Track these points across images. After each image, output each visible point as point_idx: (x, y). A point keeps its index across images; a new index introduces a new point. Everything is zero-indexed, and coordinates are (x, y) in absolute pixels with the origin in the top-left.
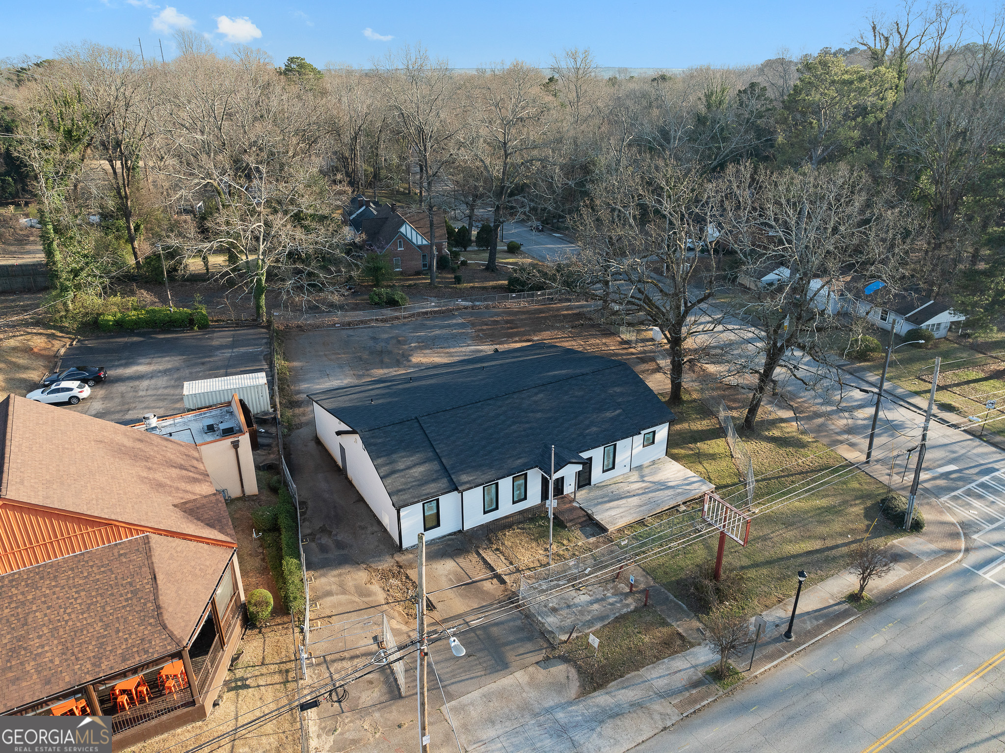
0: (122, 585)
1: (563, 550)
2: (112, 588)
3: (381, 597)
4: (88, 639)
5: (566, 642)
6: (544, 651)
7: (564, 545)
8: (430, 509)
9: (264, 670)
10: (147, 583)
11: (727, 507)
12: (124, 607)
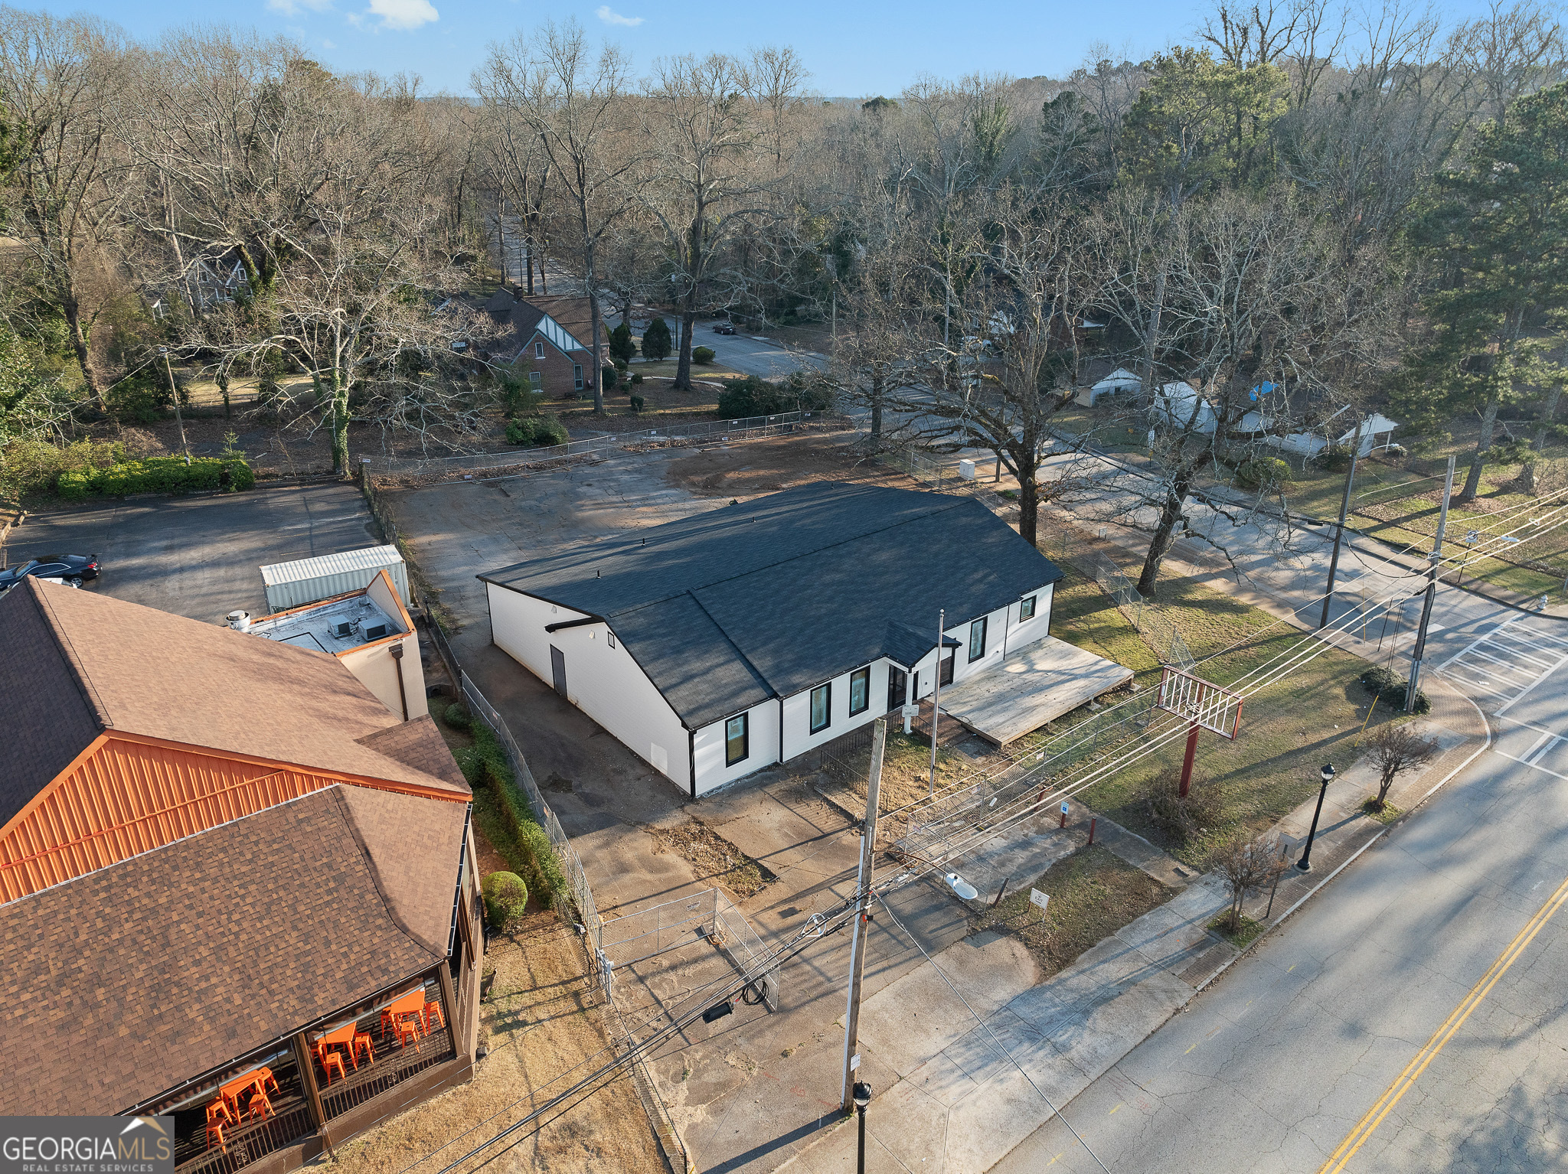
0: (315, 869)
1: (943, 778)
2: (300, 875)
3: (686, 870)
4: (280, 959)
5: (993, 906)
6: (965, 922)
7: (941, 770)
8: (735, 730)
9: (538, 996)
10: (357, 863)
11: (1202, 685)
12: (328, 904)
